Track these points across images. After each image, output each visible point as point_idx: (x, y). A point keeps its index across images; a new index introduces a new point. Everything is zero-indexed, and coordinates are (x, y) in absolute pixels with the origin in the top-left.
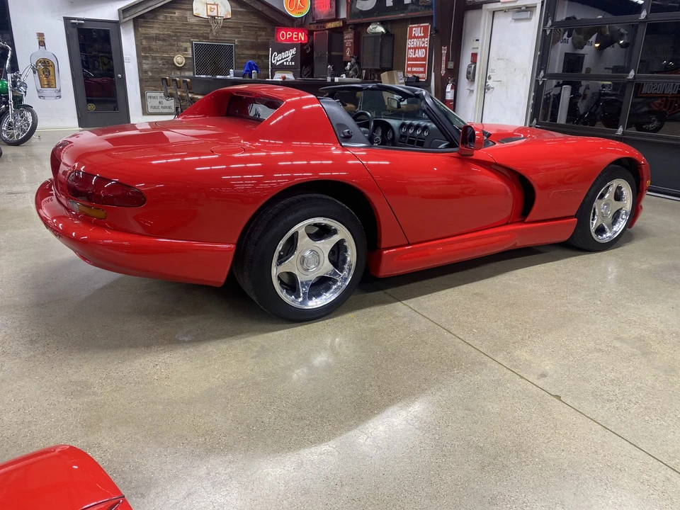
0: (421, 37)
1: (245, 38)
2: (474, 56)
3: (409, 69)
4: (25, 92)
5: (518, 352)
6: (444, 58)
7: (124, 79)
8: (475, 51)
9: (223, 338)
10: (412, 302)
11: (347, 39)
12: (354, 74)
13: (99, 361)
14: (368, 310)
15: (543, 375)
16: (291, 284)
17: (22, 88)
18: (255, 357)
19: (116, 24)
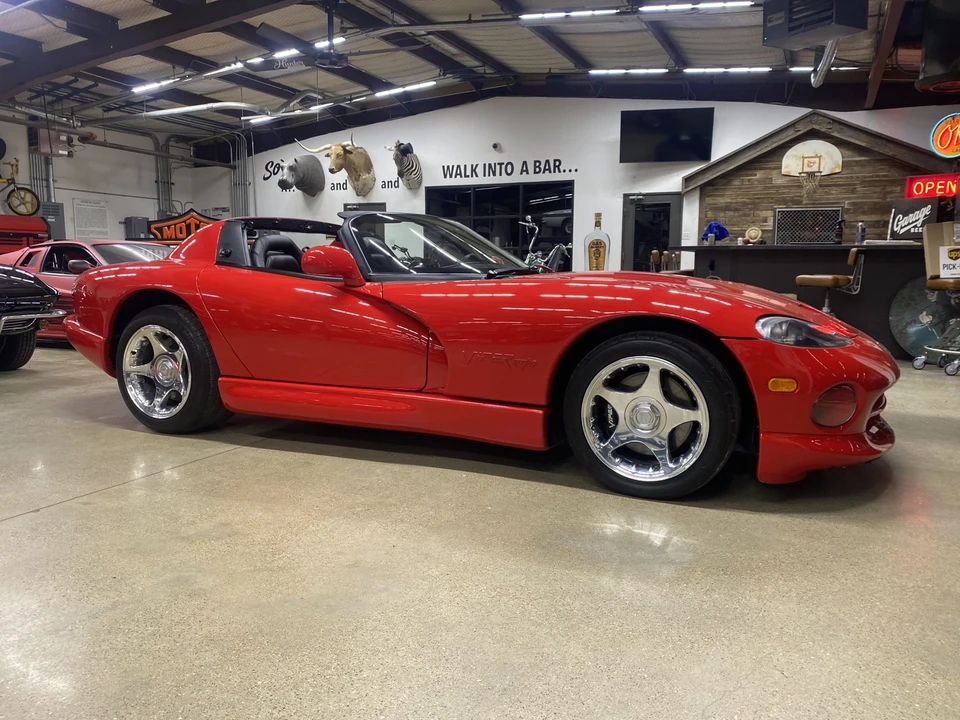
1: (863, 198)
19: (678, 197)
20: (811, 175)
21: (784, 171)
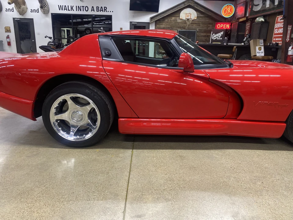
0: (282, 22)
1: (202, 28)
3: (274, 39)
6: (289, 32)
11: (247, 26)
12: (247, 43)
19: (148, 24)
20: (188, 19)
21: (180, 18)
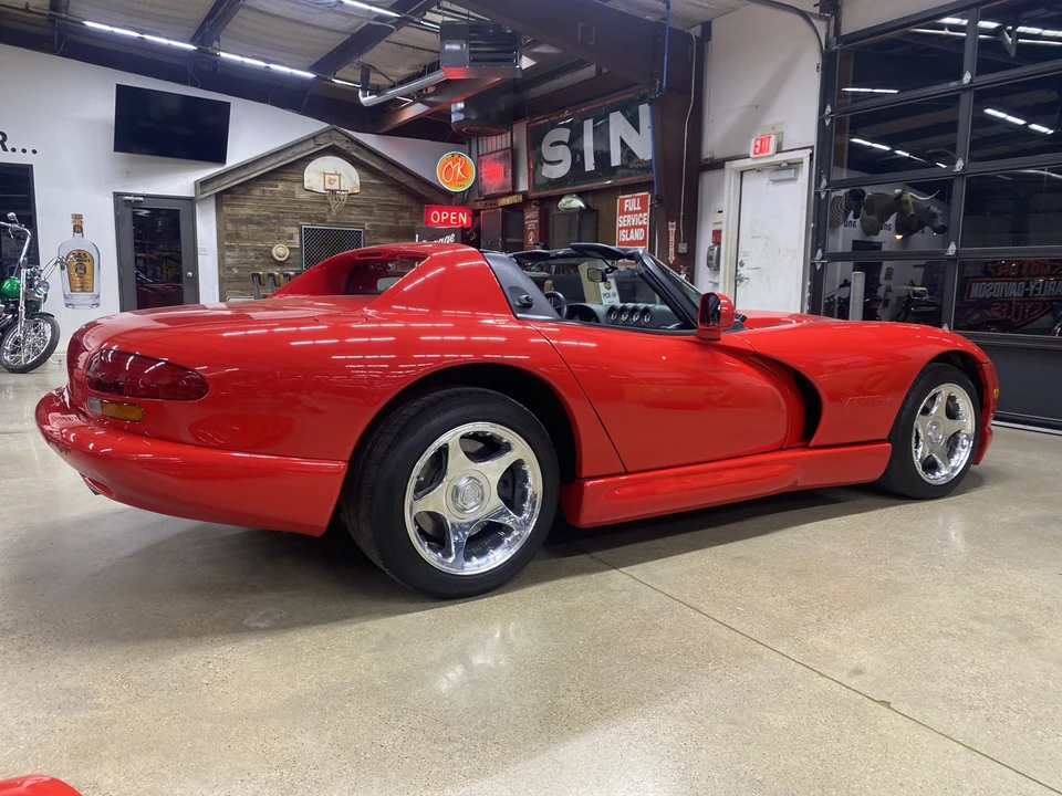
0: (637, 212)
1: (380, 221)
2: (717, 234)
4: (46, 295)
5: (813, 638)
6: (672, 238)
7: (195, 278)
8: (717, 227)
9: (323, 623)
10: (637, 570)
11: (529, 219)
13: (112, 658)
14: (563, 581)
15: (858, 672)
16: (437, 533)
17: (41, 289)
18: (374, 650)
19: (191, 202)
20: (333, 192)
21: (306, 186)
